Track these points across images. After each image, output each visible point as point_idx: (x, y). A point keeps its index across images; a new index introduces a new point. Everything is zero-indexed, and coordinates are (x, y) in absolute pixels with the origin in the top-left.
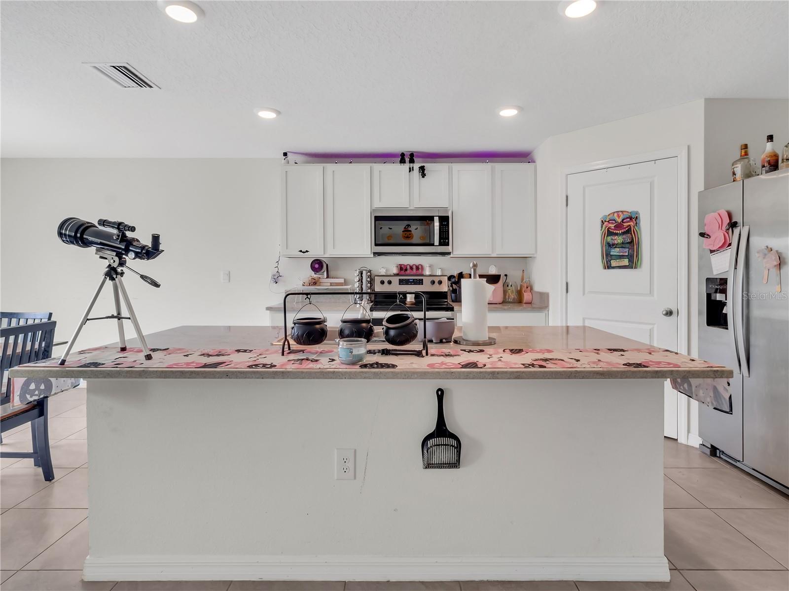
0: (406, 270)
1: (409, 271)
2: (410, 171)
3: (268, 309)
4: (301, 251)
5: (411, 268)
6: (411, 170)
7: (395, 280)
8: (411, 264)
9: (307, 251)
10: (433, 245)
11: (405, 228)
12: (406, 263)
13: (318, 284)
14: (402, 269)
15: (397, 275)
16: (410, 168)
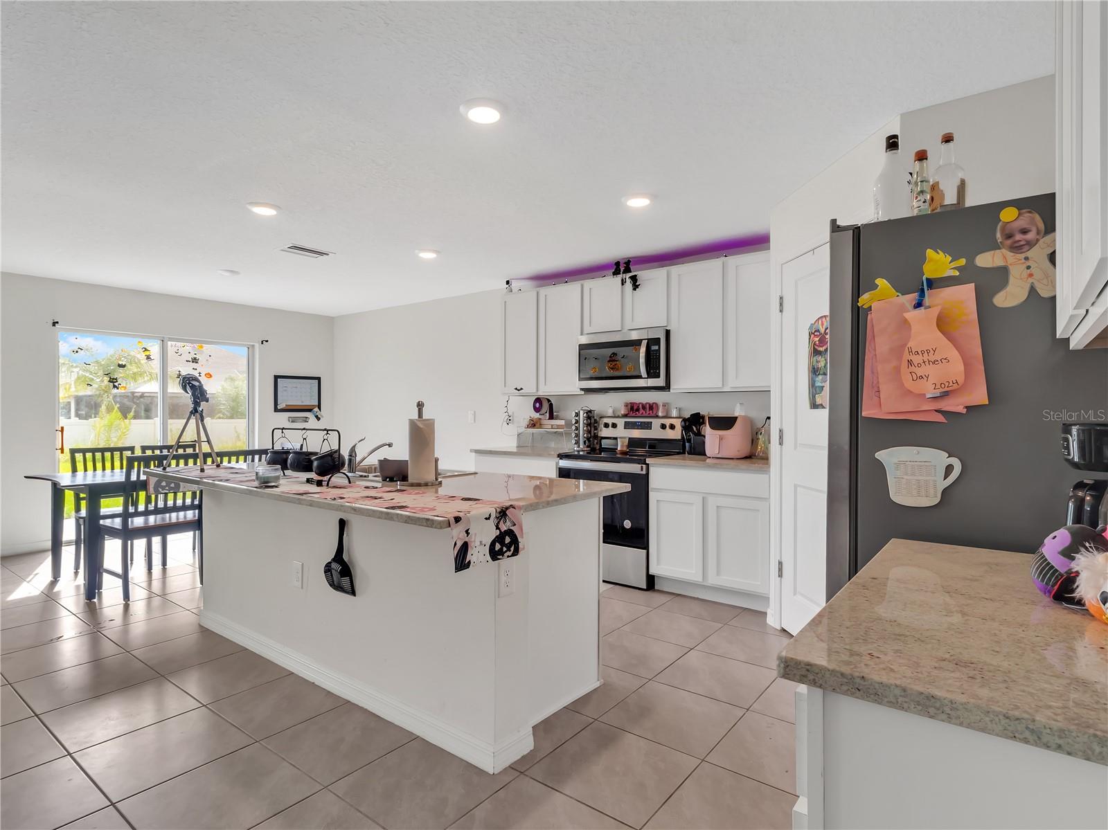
0: (638, 410)
1: (641, 411)
2: (623, 284)
3: (471, 451)
4: (516, 389)
5: (644, 407)
6: (623, 282)
7: (621, 422)
8: (644, 402)
9: (522, 389)
10: (640, 377)
11: (610, 357)
12: (637, 401)
13: (538, 425)
14: (633, 409)
15: (625, 416)
16: (622, 280)
